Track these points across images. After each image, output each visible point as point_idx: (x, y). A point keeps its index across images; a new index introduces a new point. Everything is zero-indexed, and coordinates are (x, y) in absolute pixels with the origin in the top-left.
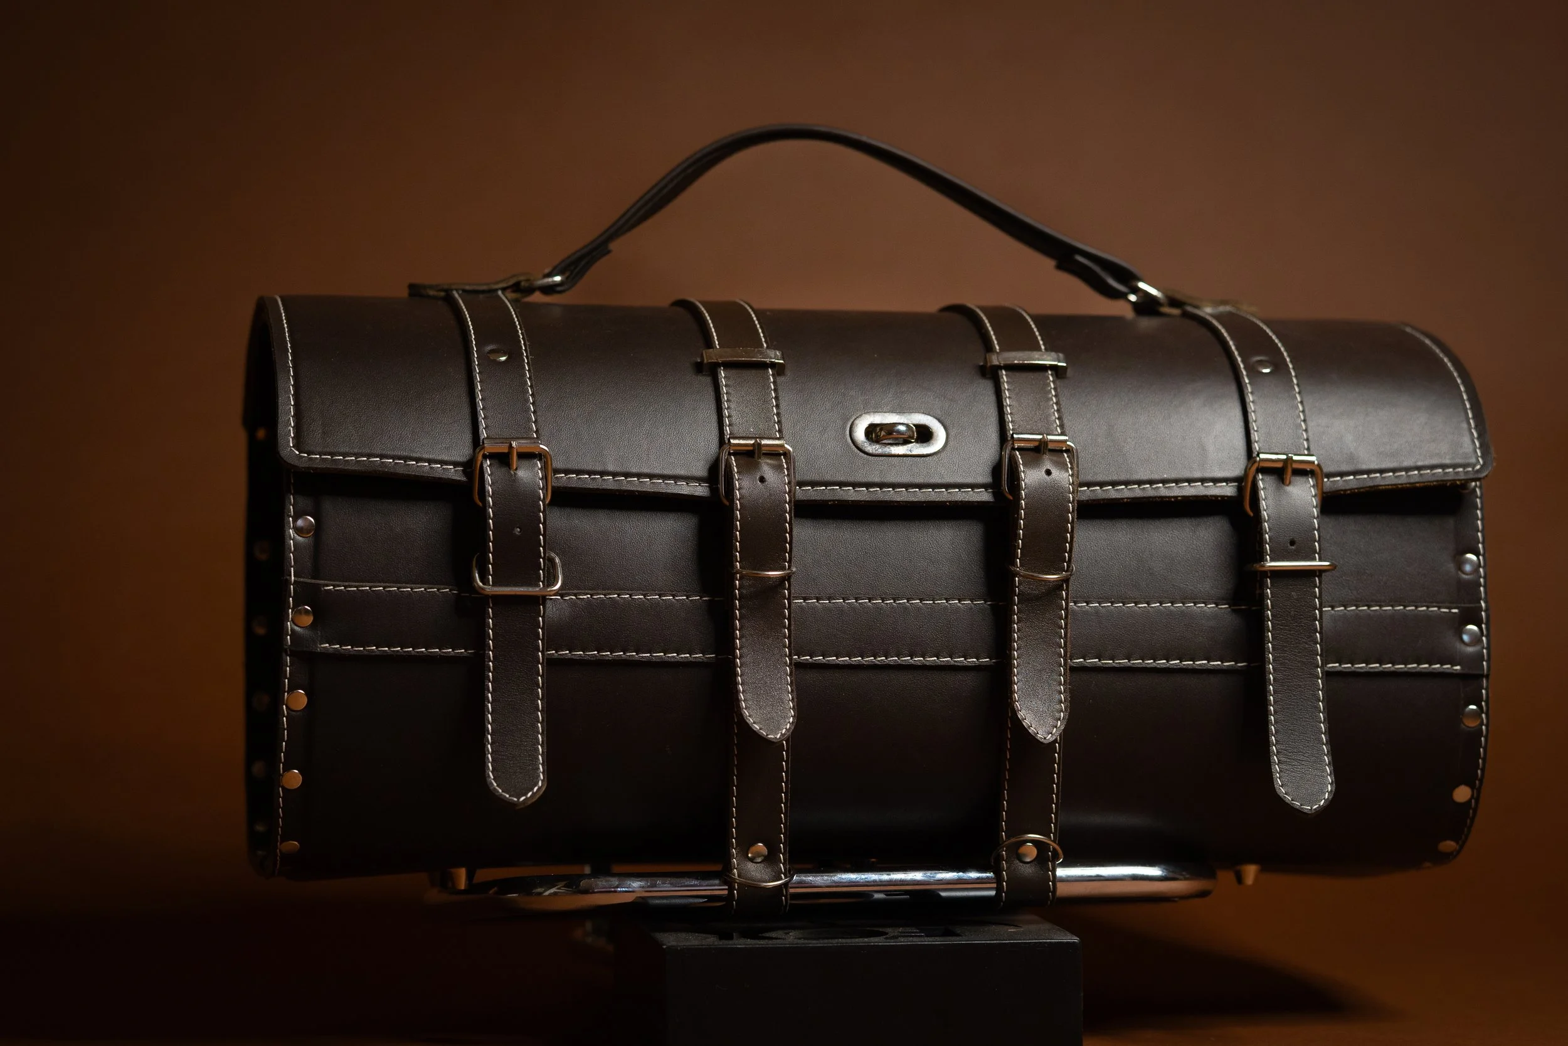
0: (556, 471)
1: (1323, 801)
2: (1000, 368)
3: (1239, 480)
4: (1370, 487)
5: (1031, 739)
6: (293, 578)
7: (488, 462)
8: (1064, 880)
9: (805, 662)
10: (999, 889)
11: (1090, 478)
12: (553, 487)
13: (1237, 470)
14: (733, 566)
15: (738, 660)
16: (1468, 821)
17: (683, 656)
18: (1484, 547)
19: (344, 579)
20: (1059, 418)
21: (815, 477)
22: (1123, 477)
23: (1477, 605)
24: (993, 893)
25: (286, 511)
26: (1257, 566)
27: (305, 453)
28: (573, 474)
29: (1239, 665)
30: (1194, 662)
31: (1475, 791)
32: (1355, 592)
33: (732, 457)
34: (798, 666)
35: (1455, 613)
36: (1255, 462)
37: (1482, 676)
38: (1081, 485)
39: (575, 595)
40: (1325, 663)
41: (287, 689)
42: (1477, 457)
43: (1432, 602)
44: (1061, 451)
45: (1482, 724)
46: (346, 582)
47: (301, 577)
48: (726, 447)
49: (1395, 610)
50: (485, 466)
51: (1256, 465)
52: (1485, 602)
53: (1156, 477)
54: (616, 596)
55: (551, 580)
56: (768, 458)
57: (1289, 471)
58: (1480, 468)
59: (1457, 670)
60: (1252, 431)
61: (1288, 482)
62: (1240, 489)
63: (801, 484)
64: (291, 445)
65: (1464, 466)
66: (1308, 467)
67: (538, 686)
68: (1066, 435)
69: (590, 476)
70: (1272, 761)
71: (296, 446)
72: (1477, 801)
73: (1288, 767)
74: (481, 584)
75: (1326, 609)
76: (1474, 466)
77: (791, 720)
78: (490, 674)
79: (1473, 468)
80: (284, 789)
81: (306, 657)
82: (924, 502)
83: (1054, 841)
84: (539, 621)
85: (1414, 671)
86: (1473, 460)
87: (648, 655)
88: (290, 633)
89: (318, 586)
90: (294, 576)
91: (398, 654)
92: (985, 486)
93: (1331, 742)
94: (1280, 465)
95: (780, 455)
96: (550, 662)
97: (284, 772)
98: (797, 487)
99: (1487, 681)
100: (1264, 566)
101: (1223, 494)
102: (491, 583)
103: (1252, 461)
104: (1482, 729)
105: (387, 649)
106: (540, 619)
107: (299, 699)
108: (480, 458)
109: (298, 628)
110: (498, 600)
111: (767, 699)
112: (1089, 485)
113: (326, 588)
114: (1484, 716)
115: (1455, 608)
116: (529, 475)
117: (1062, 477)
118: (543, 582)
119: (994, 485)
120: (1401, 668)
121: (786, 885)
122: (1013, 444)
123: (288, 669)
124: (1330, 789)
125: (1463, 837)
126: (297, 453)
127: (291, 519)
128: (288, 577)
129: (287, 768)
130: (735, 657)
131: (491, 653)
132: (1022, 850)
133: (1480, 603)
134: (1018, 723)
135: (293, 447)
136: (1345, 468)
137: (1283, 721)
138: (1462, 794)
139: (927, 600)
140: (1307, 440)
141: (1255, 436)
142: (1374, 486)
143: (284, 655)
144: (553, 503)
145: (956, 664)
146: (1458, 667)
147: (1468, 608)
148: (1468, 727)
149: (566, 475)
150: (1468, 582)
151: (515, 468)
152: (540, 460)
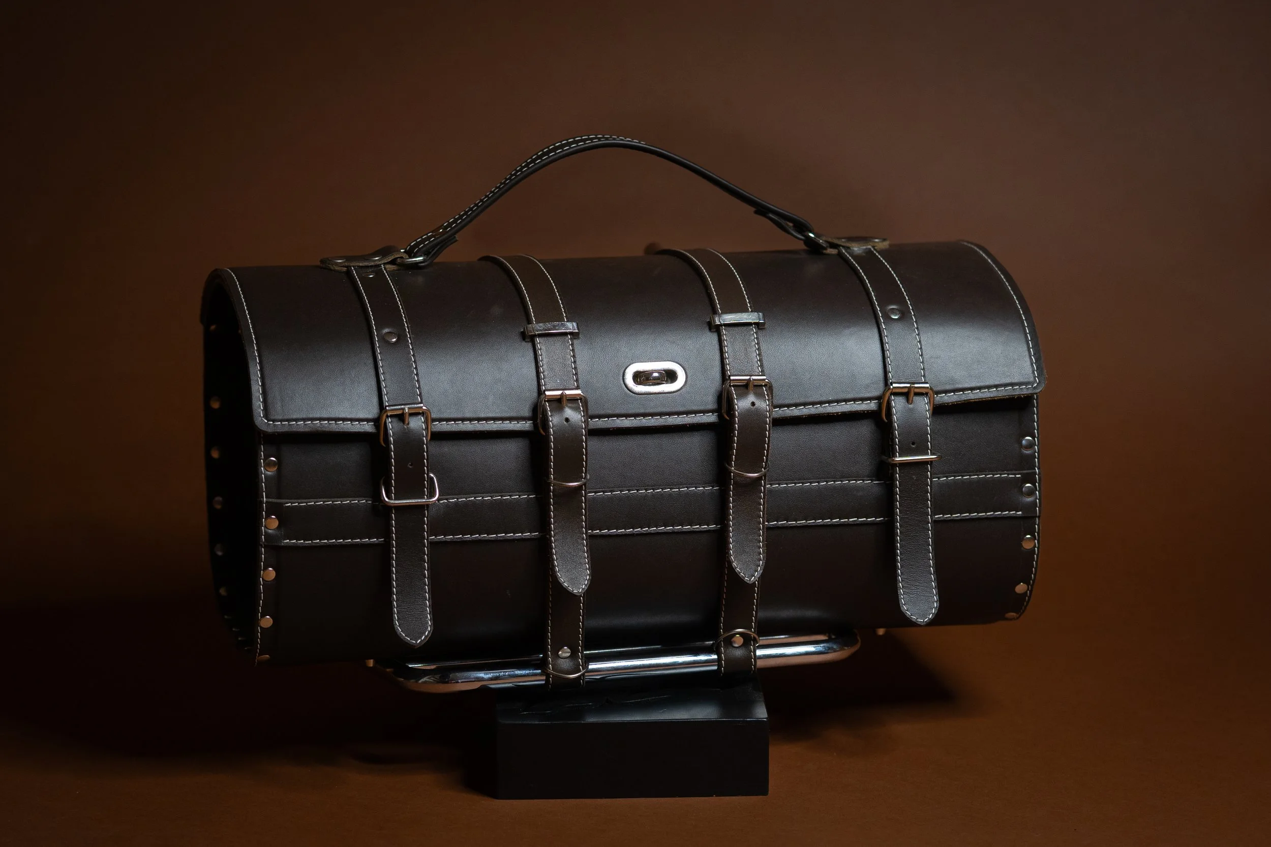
0: (434, 420)
1: (931, 615)
2: (721, 325)
3: (879, 398)
4: (964, 400)
5: (740, 580)
6: (265, 499)
7: (390, 420)
8: (761, 657)
9: (596, 534)
10: (720, 666)
11: (781, 402)
12: (431, 432)
13: (876, 393)
14: (549, 478)
15: (553, 538)
16: (1025, 603)
17: (517, 535)
18: (1038, 433)
19: (298, 497)
20: (760, 360)
21: (602, 412)
22: (802, 400)
23: (1033, 471)
24: (715, 668)
25: (259, 456)
26: (890, 460)
27: (271, 421)
28: (444, 421)
29: (877, 519)
30: (848, 519)
31: (1030, 587)
32: (953, 467)
33: (547, 403)
34: (591, 537)
35: (1019, 477)
36: (890, 389)
37: (1036, 517)
38: (775, 407)
39: (447, 499)
40: (933, 514)
41: (262, 569)
42: (1035, 377)
43: (1004, 471)
44: (761, 386)
45: (1035, 546)
46: (299, 499)
47: (270, 498)
48: (543, 396)
49: (980, 478)
50: (387, 422)
51: (890, 391)
52: (1038, 469)
53: (824, 399)
54: (473, 498)
55: (432, 494)
56: (571, 403)
57: (912, 394)
58: (1037, 385)
59: (1019, 514)
60: (887, 365)
61: (910, 401)
62: (880, 405)
63: (592, 417)
64: (262, 416)
65: (1026, 384)
66: (924, 391)
67: (425, 562)
68: (764, 376)
69: (455, 422)
70: (898, 587)
71: (266, 416)
72: (1031, 592)
73: (909, 591)
74: (386, 499)
75: (935, 479)
76: (1032, 383)
77: (588, 577)
78: (394, 555)
79: (1032, 386)
80: (261, 628)
81: (274, 548)
82: (673, 425)
83: (754, 632)
84: (425, 520)
85: (992, 516)
86: (1032, 379)
87: (495, 535)
88: (264, 534)
89: (282, 504)
90: (266, 498)
91: (334, 544)
92: (712, 411)
93: (937, 572)
94: (906, 390)
95: (578, 400)
96: (432, 543)
97: (261, 618)
98: (589, 420)
99: (1039, 520)
100: (893, 460)
101: (868, 409)
102: (393, 498)
103: (888, 387)
104: (1035, 549)
105: (326, 541)
106: (425, 518)
107: (270, 574)
108: (384, 417)
109: (270, 531)
110: (398, 508)
111: (572, 564)
112: (780, 406)
113: (286, 505)
114: (1036, 541)
115: (1018, 475)
116: (416, 424)
117: (763, 405)
118: (427, 496)
119: (718, 411)
120: (983, 515)
121: (583, 675)
122: (730, 382)
123: (263, 556)
124: (935, 606)
125: (1023, 608)
126: (266, 421)
127: (262, 461)
128: (262, 499)
129: (263, 616)
130: (551, 536)
131: (394, 542)
132: (734, 639)
133: (1035, 469)
134: (732, 570)
135: (263, 417)
136: (948, 387)
137: (906, 559)
138: (1021, 588)
139: (675, 489)
140: (924, 369)
141: (890, 368)
142: (967, 400)
143: (260, 547)
144: (432, 439)
145: (694, 530)
146: (1020, 513)
147: (1027, 473)
148: (1026, 549)
149: (440, 422)
150: (1028, 455)
151: (407, 423)
152: (423, 416)
